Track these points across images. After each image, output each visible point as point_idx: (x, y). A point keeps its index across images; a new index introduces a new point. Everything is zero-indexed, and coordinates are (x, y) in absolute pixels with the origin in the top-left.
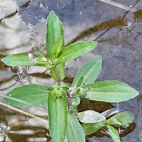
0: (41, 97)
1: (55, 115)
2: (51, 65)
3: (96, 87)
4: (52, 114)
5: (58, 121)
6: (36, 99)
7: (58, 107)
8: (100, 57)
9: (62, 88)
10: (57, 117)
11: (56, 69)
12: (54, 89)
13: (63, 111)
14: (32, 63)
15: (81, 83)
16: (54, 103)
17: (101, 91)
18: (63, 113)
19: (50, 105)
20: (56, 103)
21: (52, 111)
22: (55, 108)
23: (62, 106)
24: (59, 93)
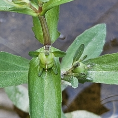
0: (15, 74)
1: (40, 100)
2: (36, 12)
3: (103, 63)
4: (34, 98)
5: (45, 110)
6: (6, 77)
7: (46, 86)
8: (104, 27)
9: (53, 54)
10: (42, 103)
11: (44, 21)
12: (39, 55)
13: (54, 93)
14: (5, 8)
15: (81, 54)
16: (38, 80)
17: (112, 70)
18: (55, 97)
19: (31, 81)
20: (42, 79)
21: (35, 92)
22: (41, 88)
23: (51, 84)
24: (49, 62)
